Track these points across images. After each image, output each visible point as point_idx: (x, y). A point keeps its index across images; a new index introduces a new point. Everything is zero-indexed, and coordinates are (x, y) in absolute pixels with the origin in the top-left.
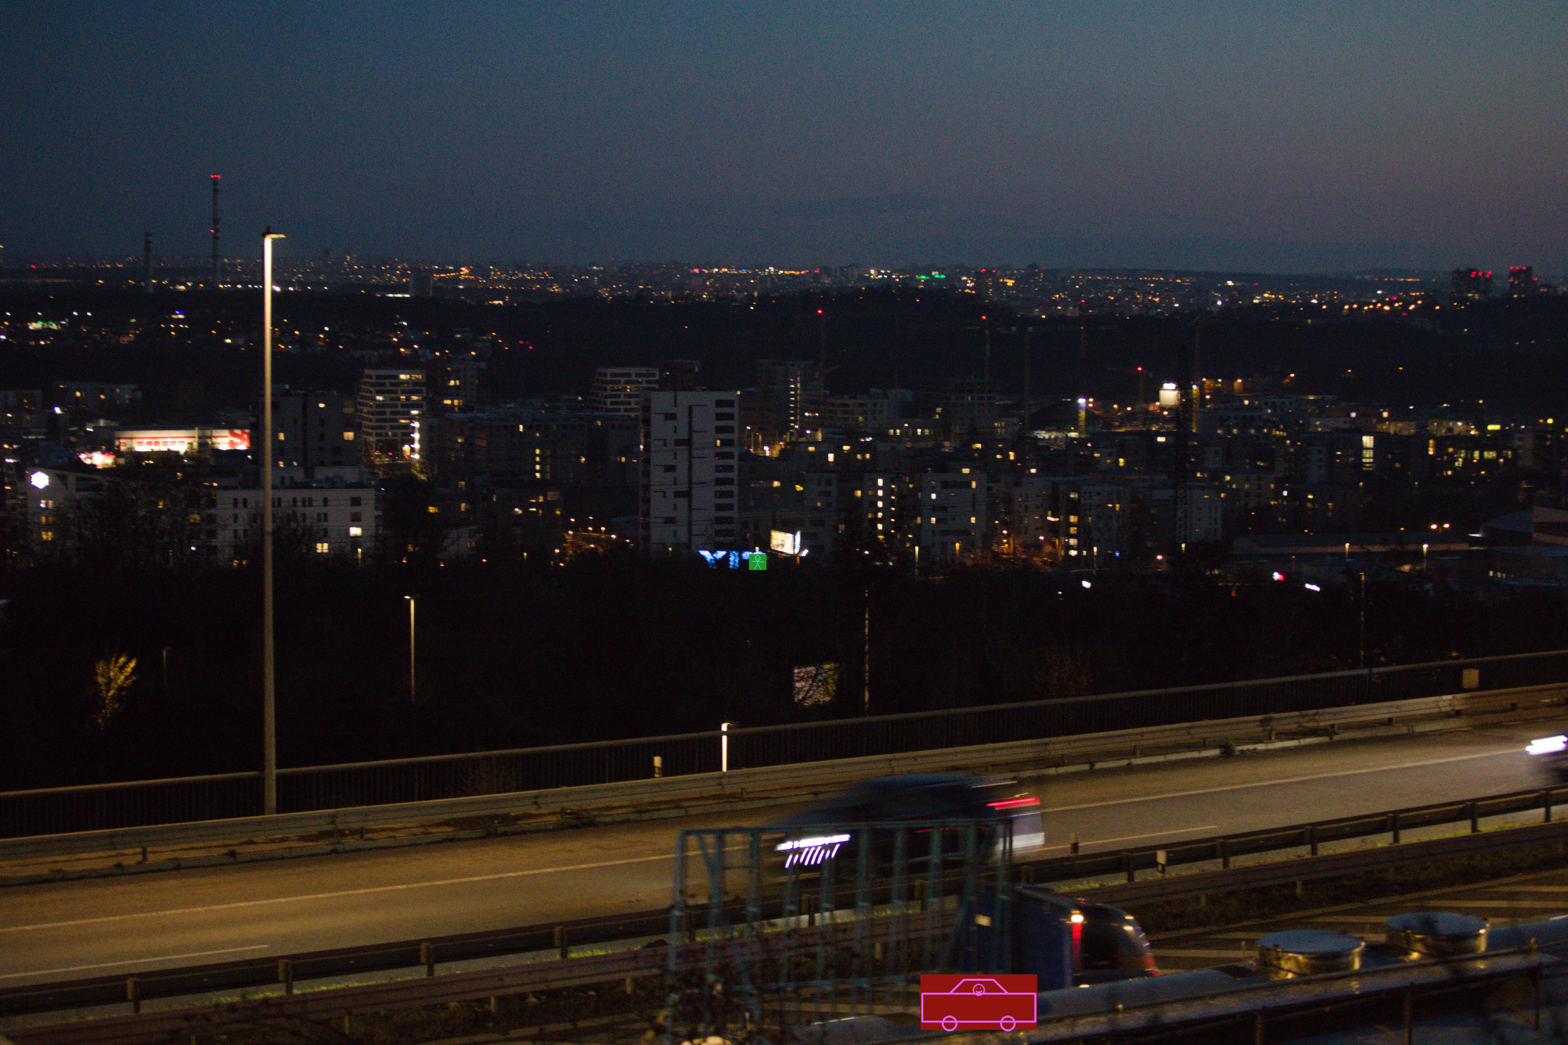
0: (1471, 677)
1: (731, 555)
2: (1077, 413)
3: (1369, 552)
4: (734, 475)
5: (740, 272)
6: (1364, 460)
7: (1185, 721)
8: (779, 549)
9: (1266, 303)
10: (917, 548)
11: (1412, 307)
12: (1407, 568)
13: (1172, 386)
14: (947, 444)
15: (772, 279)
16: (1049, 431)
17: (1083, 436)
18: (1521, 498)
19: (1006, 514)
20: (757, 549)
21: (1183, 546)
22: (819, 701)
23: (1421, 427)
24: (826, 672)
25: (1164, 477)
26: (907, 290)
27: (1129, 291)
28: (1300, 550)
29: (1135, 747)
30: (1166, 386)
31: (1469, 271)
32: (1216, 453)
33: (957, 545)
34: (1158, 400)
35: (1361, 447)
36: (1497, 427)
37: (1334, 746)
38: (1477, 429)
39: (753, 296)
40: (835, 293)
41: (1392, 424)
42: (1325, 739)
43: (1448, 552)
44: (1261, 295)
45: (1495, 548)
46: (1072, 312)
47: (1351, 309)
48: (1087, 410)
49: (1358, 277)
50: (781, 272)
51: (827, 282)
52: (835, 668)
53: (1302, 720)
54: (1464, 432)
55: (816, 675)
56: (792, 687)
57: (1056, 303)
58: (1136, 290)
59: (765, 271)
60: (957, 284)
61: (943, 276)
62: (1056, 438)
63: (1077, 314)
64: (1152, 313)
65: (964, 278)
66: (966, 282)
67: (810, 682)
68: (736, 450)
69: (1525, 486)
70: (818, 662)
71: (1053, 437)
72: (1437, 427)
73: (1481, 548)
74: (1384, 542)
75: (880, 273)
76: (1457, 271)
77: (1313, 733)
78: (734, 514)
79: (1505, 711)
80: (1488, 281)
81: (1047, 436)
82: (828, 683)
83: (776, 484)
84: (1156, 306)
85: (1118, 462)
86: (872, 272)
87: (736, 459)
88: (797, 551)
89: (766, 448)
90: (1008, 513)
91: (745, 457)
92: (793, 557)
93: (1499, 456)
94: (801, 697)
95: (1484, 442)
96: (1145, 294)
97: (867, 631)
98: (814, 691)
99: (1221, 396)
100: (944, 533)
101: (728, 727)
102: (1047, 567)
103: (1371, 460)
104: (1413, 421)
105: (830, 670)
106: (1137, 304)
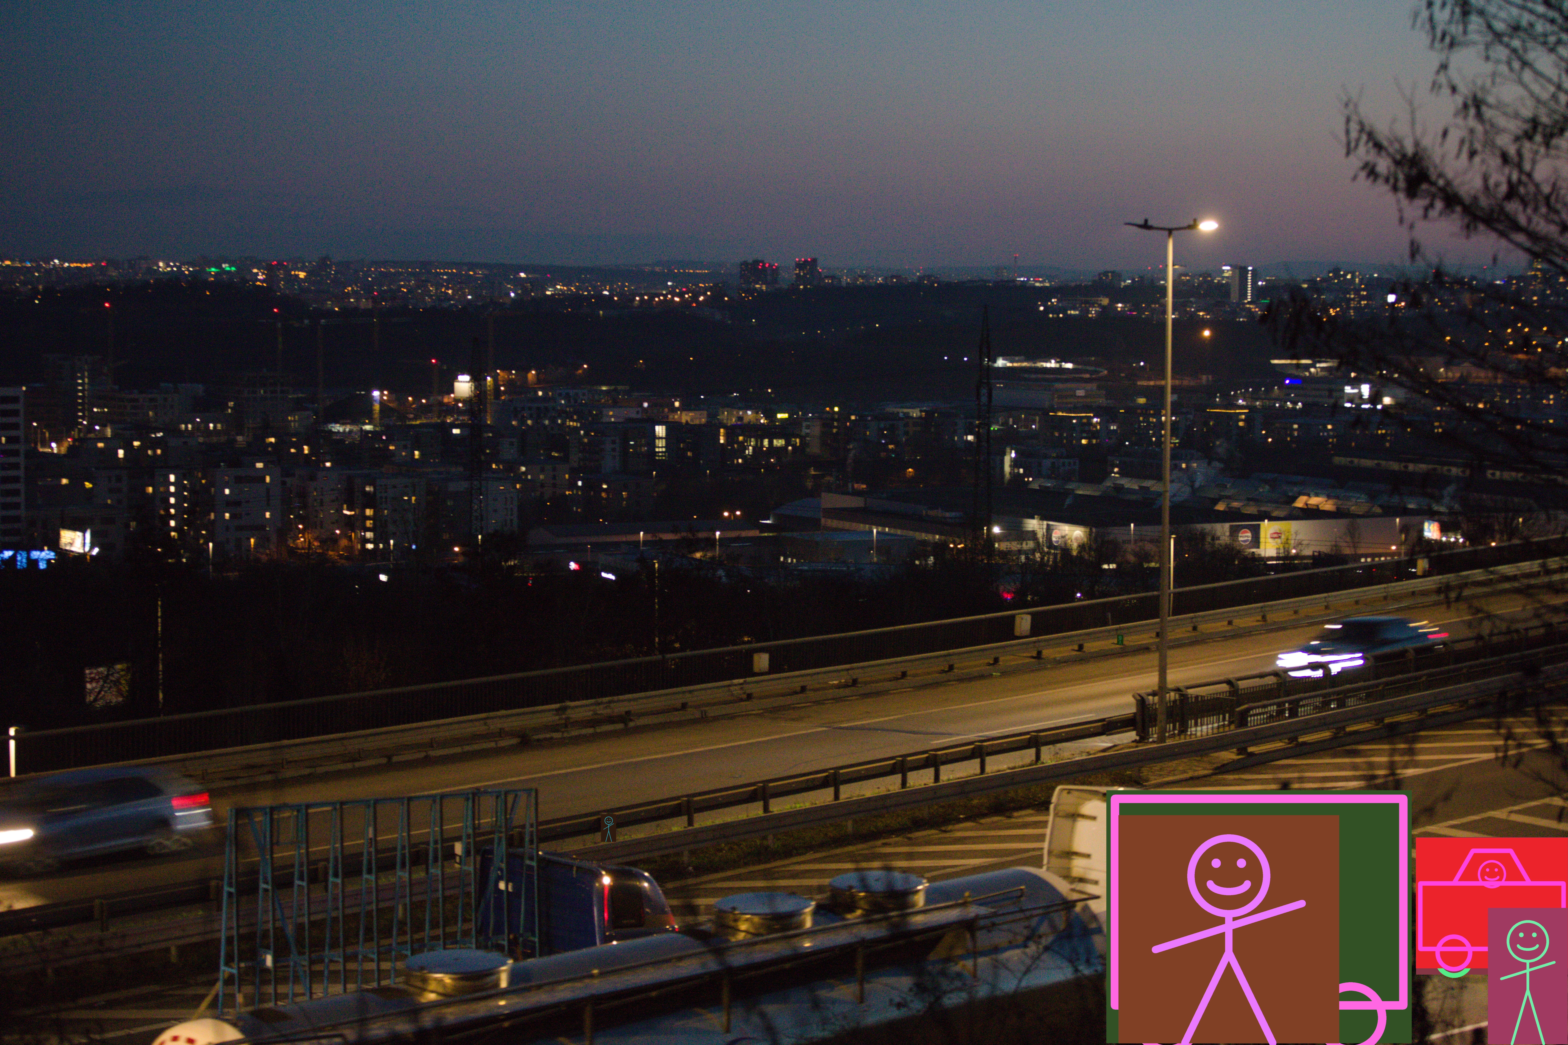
0: (762, 661)
1: (18, 555)
2: (372, 405)
3: (661, 540)
4: (21, 473)
5: (24, 264)
6: (657, 450)
7: (482, 712)
8: (68, 548)
9: (559, 294)
10: (211, 545)
11: (701, 298)
12: (698, 555)
13: (467, 378)
14: (240, 438)
15: (57, 272)
16: (343, 424)
17: (377, 429)
18: (809, 484)
19: (300, 508)
20: (46, 548)
21: (480, 537)
22: (111, 702)
23: (712, 416)
24: (118, 673)
25: (461, 469)
26: (197, 282)
27: (422, 284)
28: (594, 539)
29: (431, 739)
30: (461, 378)
31: (756, 262)
32: (512, 444)
33: (252, 541)
34: (453, 392)
35: (653, 436)
36: (785, 416)
37: (628, 732)
38: (766, 418)
39: (38, 290)
40: (123, 286)
41: (684, 413)
42: (620, 726)
43: (738, 539)
44: (554, 286)
45: (783, 534)
46: (364, 303)
47: (642, 300)
48: (382, 403)
49: (648, 269)
50: (67, 265)
51: (114, 274)
52: (128, 668)
53: (597, 708)
54: (753, 421)
55: (108, 675)
56: (85, 687)
57: (348, 296)
58: (430, 282)
59: (49, 264)
60: (248, 277)
61: (233, 269)
62: (351, 431)
63: (370, 307)
64: (445, 305)
65: (255, 271)
66: (257, 274)
67: (101, 683)
68: (21, 448)
69: (813, 473)
70: (109, 663)
71: (347, 430)
72: (728, 417)
73: (771, 534)
74: (675, 530)
75: (168, 266)
76: (745, 263)
77: (611, 720)
78: (22, 512)
79: (796, 693)
80: (775, 271)
81: (341, 430)
82: (121, 683)
83: (65, 481)
84: (448, 298)
85: (414, 455)
86: (161, 264)
87: (22, 456)
88: (87, 549)
89: (54, 445)
90: (304, 507)
91: (31, 454)
92: (82, 556)
93: (788, 443)
94: (92, 698)
95: (772, 431)
96: (438, 286)
97: (159, 629)
98: (106, 692)
99: (517, 388)
100: (240, 528)
101: (16, 731)
102: (343, 561)
103: (664, 450)
104: (703, 410)
105: (122, 670)
106: (430, 297)
